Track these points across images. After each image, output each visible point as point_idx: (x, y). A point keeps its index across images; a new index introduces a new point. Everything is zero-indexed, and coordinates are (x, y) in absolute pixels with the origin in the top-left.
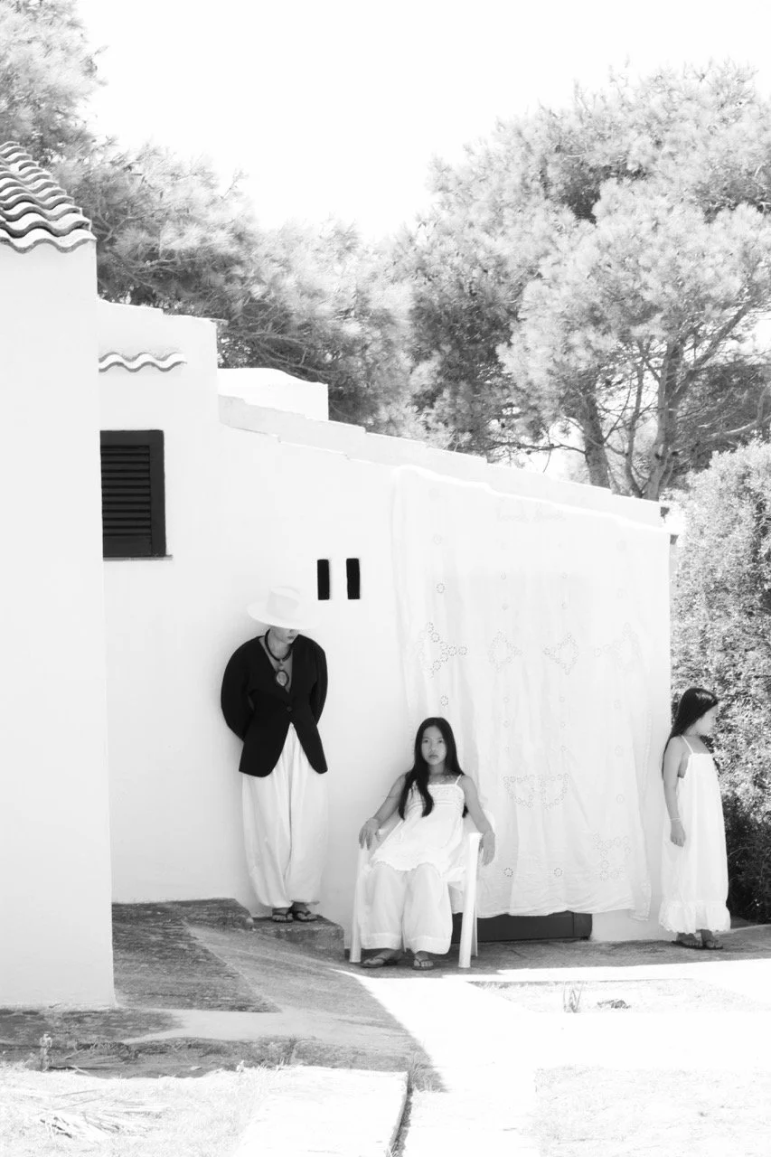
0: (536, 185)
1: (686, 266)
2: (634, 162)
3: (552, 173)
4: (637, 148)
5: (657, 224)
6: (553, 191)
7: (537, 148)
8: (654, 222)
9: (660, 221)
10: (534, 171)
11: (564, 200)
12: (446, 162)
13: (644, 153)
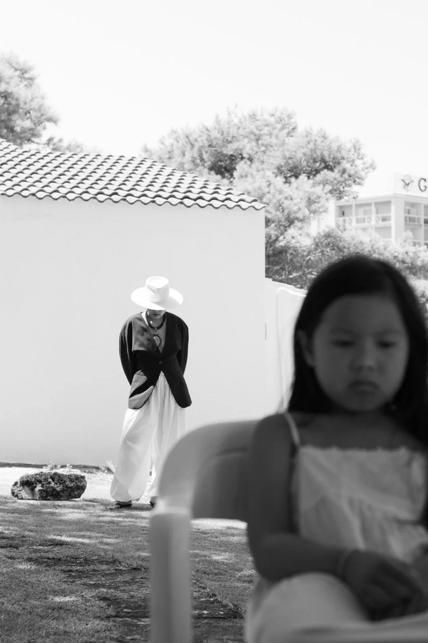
0: (198, 161)
1: (286, 203)
2: (247, 154)
3: (205, 156)
4: (248, 147)
5: (270, 184)
6: (206, 164)
7: (197, 145)
8: (268, 183)
9: (272, 182)
10: (196, 155)
11: (211, 169)
12: (149, 147)
13: (252, 149)
